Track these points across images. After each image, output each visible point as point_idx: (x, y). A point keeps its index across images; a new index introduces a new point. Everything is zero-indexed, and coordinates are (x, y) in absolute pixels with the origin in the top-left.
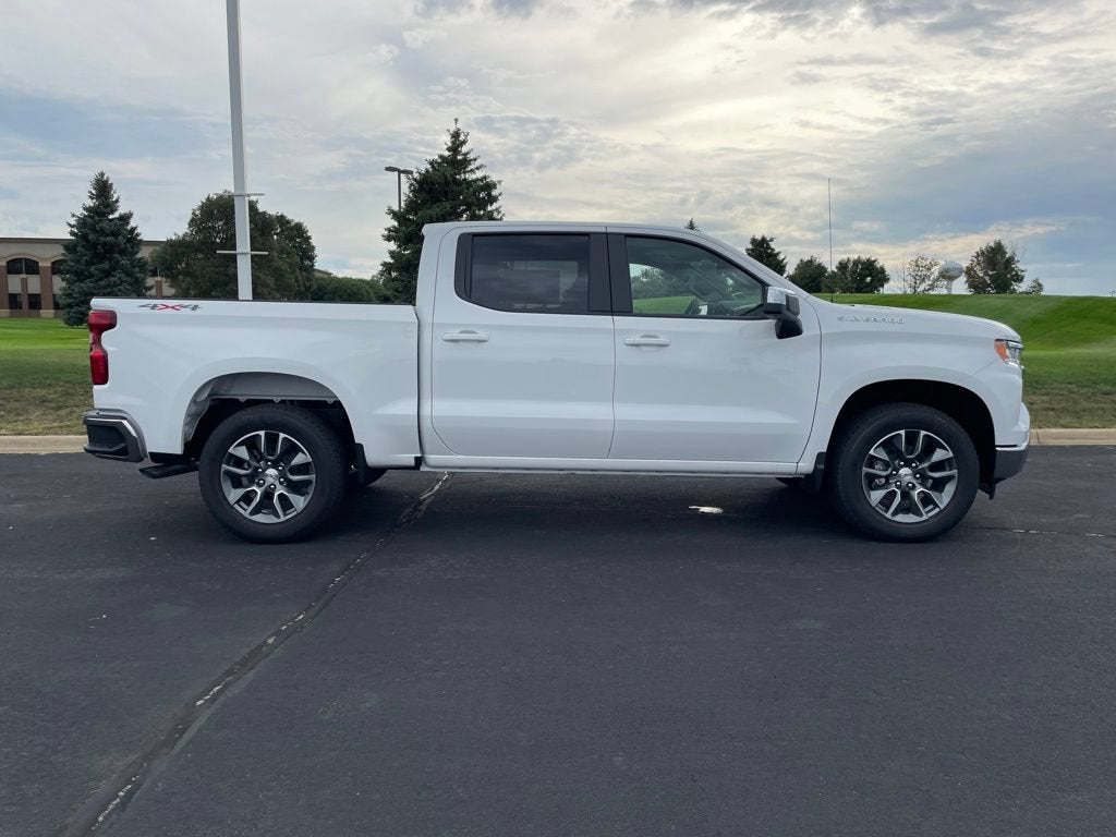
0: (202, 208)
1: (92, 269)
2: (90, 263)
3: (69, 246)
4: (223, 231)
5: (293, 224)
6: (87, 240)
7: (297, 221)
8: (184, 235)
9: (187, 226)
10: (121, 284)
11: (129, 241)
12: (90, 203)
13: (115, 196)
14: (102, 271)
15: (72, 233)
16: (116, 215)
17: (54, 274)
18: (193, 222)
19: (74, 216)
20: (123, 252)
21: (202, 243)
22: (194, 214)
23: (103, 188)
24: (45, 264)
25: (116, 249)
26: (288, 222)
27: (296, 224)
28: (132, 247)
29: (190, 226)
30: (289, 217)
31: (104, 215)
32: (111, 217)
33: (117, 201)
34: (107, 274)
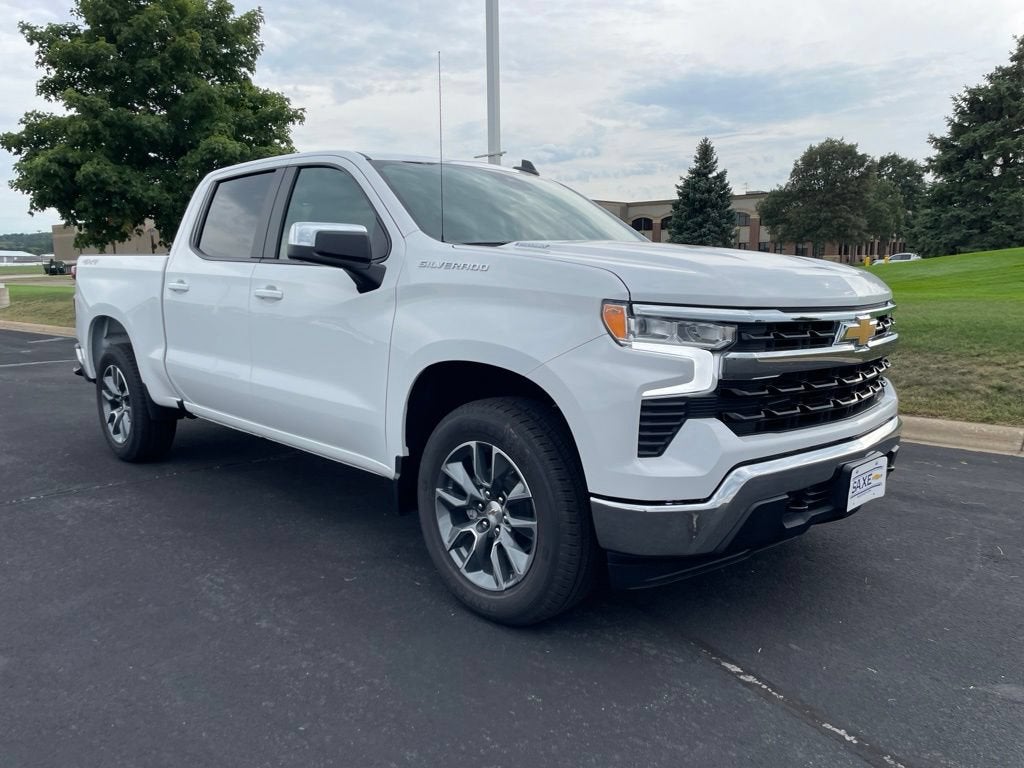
0: (803, 159)
1: (688, 223)
2: (689, 217)
3: (675, 205)
4: (823, 177)
5: (905, 162)
6: (688, 199)
7: (909, 159)
8: (787, 186)
9: (789, 177)
10: (709, 234)
11: (721, 196)
12: (694, 166)
13: (715, 157)
14: (696, 223)
15: (679, 194)
16: (714, 174)
17: (663, 229)
18: (795, 172)
19: (681, 178)
20: (714, 206)
21: (802, 190)
22: (796, 164)
23: (706, 153)
24: (657, 221)
25: (709, 204)
26: (901, 161)
27: (909, 162)
28: (723, 201)
29: (792, 176)
30: (902, 155)
31: (705, 175)
32: (710, 176)
33: (716, 162)
34: (701, 226)
